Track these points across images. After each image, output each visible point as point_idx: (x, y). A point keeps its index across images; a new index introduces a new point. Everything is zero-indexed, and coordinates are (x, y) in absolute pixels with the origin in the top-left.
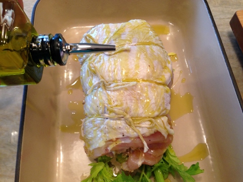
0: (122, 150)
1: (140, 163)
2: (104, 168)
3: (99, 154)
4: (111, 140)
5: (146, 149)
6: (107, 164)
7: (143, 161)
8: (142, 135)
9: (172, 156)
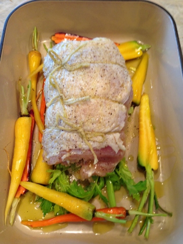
0: (75, 160)
1: (90, 174)
2: (60, 175)
3: (53, 162)
4: (65, 151)
5: (96, 161)
6: (64, 173)
7: (93, 172)
8: (93, 148)
9: (125, 170)
